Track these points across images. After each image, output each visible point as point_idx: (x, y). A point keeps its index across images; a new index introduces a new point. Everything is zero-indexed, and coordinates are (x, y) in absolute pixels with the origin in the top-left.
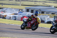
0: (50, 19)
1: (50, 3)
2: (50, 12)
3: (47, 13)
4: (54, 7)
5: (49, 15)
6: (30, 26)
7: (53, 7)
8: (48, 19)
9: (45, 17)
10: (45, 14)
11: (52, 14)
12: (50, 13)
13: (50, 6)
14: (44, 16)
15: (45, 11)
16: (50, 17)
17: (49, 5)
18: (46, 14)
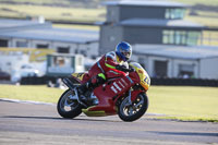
0: (30, 68)
1: (30, 6)
2: (32, 40)
3: (18, 45)
4: (46, 20)
5: (27, 53)
6: (108, 105)
7: (42, 21)
8: (23, 67)
9: (12, 59)
10: (11, 48)
11: (40, 46)
12: (29, 44)
13: (29, 18)
14: (9, 54)
15: (12, 38)
16: (31, 61)
17: (24, 16)
18: (15, 48)
